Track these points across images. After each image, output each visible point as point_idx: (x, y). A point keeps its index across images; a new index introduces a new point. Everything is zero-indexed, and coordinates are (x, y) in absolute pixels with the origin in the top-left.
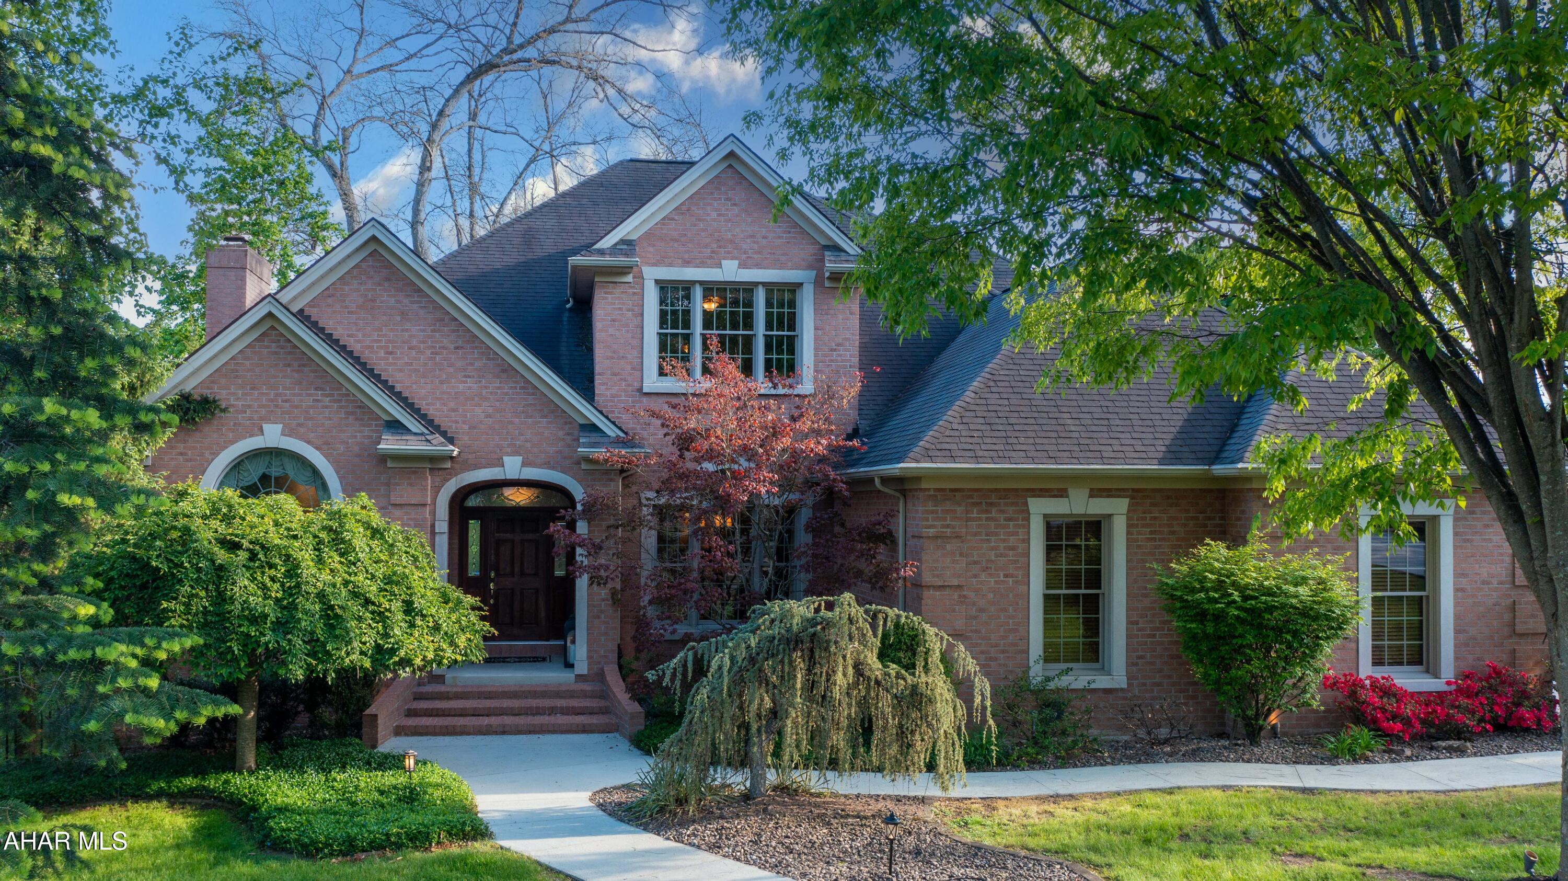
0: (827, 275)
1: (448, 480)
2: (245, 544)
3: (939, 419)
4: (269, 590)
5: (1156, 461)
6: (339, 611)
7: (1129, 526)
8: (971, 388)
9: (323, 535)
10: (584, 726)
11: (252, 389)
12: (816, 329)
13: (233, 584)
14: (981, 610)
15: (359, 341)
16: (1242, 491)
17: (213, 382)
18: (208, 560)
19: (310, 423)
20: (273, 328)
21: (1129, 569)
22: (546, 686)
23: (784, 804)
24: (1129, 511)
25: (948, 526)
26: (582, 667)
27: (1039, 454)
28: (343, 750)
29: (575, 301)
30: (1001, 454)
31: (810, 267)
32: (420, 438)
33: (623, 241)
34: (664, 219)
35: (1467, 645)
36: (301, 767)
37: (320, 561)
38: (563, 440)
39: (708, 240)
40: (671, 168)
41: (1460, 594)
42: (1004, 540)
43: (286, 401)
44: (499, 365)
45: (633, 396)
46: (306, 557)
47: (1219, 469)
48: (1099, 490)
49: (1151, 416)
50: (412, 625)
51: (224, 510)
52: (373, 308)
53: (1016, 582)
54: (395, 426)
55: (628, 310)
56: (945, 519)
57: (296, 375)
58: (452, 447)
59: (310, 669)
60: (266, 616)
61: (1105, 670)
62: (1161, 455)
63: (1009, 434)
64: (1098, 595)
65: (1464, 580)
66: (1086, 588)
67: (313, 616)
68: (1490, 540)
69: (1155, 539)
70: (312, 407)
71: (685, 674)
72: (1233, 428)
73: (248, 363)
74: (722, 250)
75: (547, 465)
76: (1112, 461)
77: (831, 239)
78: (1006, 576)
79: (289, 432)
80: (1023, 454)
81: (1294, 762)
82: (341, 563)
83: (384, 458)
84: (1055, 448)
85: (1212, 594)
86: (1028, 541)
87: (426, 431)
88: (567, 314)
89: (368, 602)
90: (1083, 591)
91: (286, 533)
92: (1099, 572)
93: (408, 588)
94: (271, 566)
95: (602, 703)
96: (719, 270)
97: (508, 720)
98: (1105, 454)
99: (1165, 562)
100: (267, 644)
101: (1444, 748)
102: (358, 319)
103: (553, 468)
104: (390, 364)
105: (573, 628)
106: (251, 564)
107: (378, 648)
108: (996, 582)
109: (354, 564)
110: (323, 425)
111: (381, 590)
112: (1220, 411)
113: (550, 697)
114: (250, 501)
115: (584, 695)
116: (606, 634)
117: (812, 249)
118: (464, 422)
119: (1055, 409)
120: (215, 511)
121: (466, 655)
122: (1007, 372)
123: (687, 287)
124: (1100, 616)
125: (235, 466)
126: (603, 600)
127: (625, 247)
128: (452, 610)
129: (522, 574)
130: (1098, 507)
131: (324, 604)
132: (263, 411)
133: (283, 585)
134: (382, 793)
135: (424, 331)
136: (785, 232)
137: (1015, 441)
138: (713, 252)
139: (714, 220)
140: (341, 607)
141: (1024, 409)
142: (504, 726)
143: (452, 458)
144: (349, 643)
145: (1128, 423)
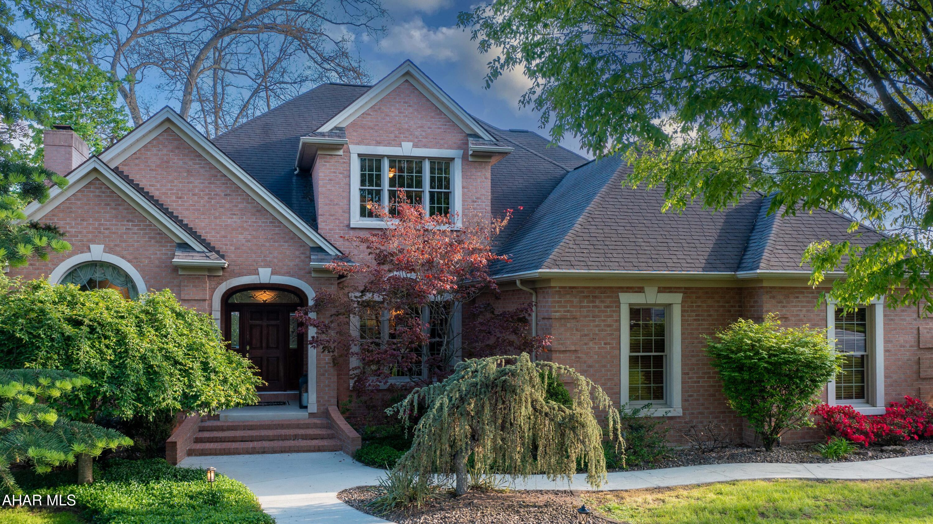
0: (470, 152)
1: (220, 284)
2: (87, 321)
3: (560, 241)
4: (104, 354)
5: (701, 269)
6: (156, 369)
7: (683, 311)
8: (578, 222)
9: (143, 316)
10: (319, 447)
11: (83, 220)
12: (463, 188)
13: (78, 350)
14: (590, 366)
15: (158, 190)
16: (754, 288)
17: (53, 215)
18: (59, 333)
19: (124, 245)
20: (97, 179)
21: (683, 339)
22: (289, 420)
23: (481, 498)
24: (682, 302)
25: (568, 311)
26: (313, 408)
27: (627, 264)
28: (155, 467)
29: (300, 170)
30: (603, 264)
31: (459, 148)
32: (202, 255)
33: (336, 128)
34: (363, 114)
35: (892, 385)
36: (127, 480)
37: (141, 334)
38: (299, 257)
39: (392, 129)
40: (357, 89)
41: (887, 353)
42: (604, 321)
43: (107, 229)
44: (255, 207)
45: (343, 230)
46: (131, 331)
47: (741, 274)
48: (665, 288)
49: (693, 241)
50: (208, 379)
51: (69, 298)
52: (167, 167)
53: (612, 348)
54: (184, 246)
55: (340, 173)
56: (566, 307)
57: (114, 211)
58: (223, 261)
59: (136, 411)
60: (103, 373)
61: (668, 404)
62: (703, 265)
63: (606, 251)
64: (662, 356)
65: (890, 345)
66: (655, 352)
67: (138, 372)
68: (905, 320)
69: (699, 320)
70: (125, 233)
71: (412, 410)
72: (745, 249)
73: (79, 202)
74: (402, 135)
75: (288, 274)
76: (674, 269)
77: (472, 130)
78: (605, 344)
79: (109, 250)
80: (617, 264)
81: (801, 462)
82: (156, 335)
83: (176, 268)
84: (636, 260)
85: (748, 353)
86: (619, 321)
87: (206, 250)
88: (295, 178)
89: (176, 363)
90: (653, 354)
91: (115, 315)
92: (663, 341)
93: (204, 353)
94: (106, 337)
95: (329, 432)
96: (400, 148)
97: (266, 444)
98: (668, 264)
99: (712, 334)
100: (105, 393)
101: (891, 451)
102: (157, 174)
103: (292, 276)
104: (180, 205)
105: (306, 382)
106: (91, 336)
107: (185, 395)
108: (599, 348)
109: (166, 337)
110: (133, 245)
111: (185, 355)
112: (735, 238)
113: (293, 428)
114: (87, 292)
115: (315, 426)
116: (329, 386)
117: (460, 136)
118: (231, 245)
119: (633, 236)
120: (62, 299)
121: (245, 399)
122: (599, 213)
123: (379, 159)
124: (664, 370)
125: (70, 274)
126: (327, 363)
127: (338, 131)
128: (236, 369)
129: (268, 347)
130: (664, 298)
131: (146, 364)
132: (90, 236)
133: (114, 351)
134: (191, 498)
135: (203, 183)
136: (443, 125)
137: (611, 256)
138: (396, 137)
139: (396, 116)
140: (159, 366)
141: (613, 236)
142: (264, 448)
143: (223, 268)
144: (166, 390)
145: (680, 245)
